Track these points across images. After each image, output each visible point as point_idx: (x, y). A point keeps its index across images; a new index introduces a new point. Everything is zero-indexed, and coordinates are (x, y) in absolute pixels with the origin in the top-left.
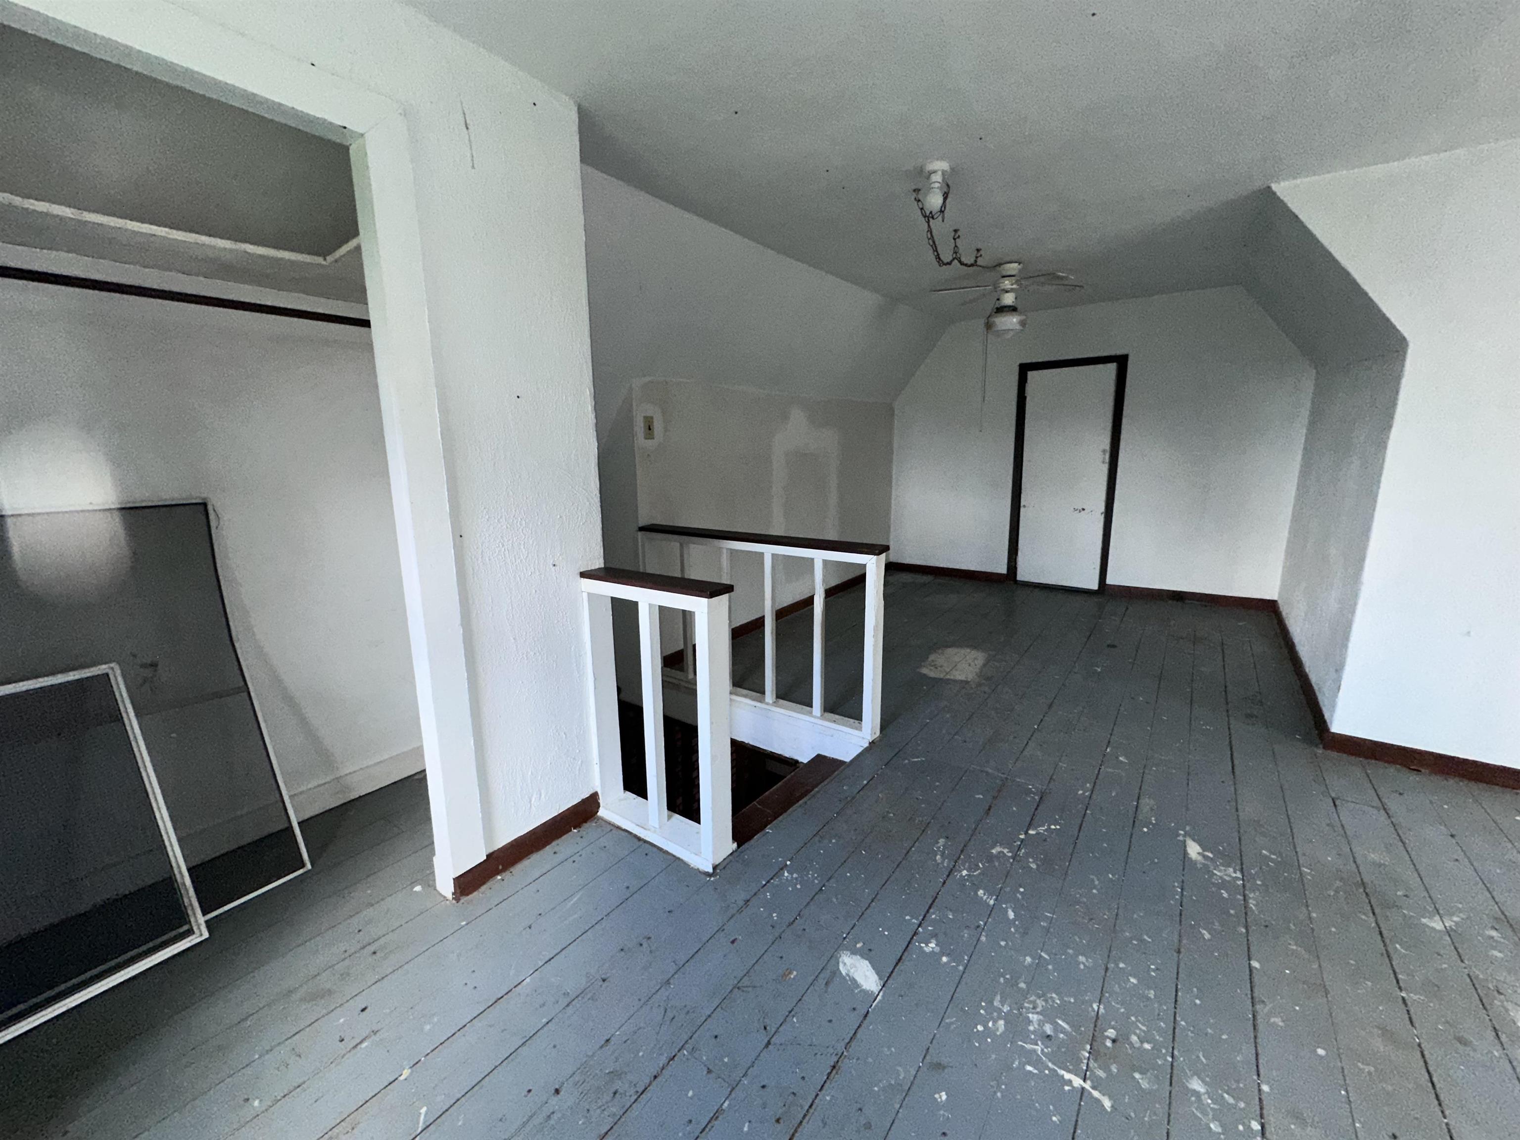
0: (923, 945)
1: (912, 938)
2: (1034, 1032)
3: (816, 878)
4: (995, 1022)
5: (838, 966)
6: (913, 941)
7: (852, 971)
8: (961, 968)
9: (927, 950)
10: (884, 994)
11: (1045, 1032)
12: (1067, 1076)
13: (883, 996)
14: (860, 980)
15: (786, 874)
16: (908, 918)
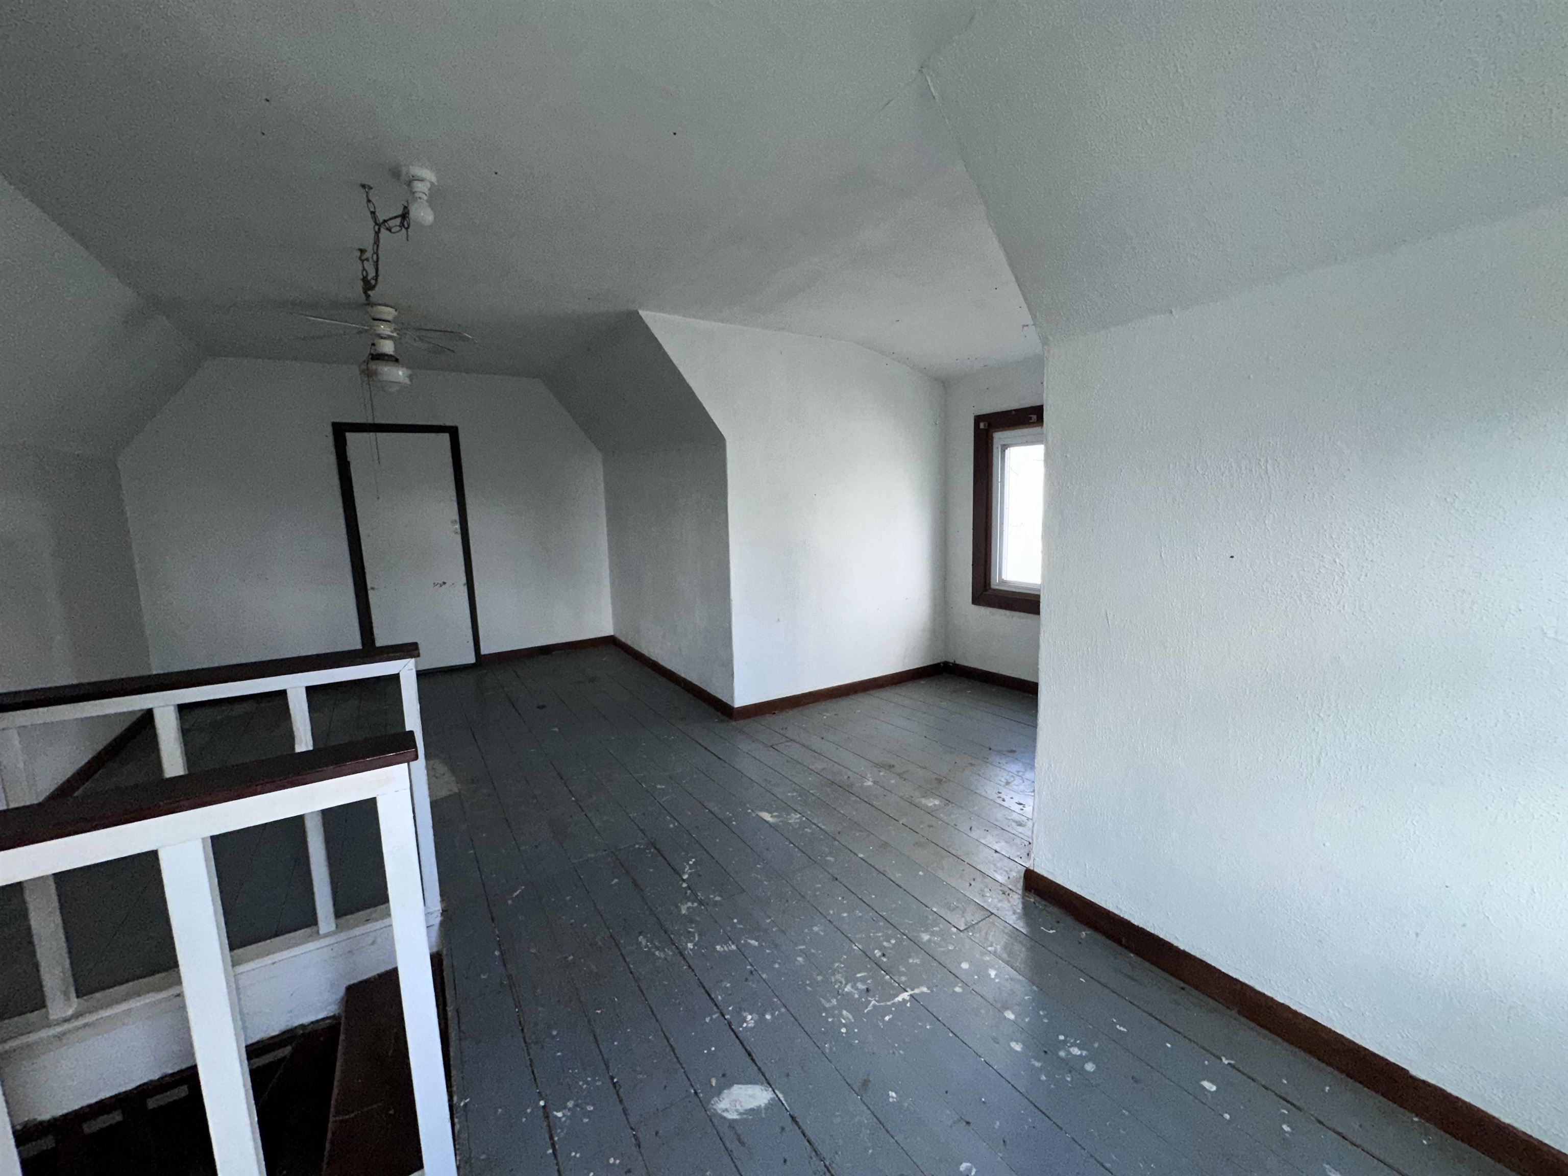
0: (745, 1025)
1: (733, 1030)
2: (860, 997)
3: (594, 1080)
4: (842, 1016)
5: (725, 1118)
6: (736, 1031)
7: (738, 1107)
8: (783, 1010)
9: (751, 1024)
10: (779, 1090)
11: (863, 990)
12: (900, 998)
13: (782, 1092)
14: (753, 1104)
15: (559, 1114)
16: (707, 1020)
